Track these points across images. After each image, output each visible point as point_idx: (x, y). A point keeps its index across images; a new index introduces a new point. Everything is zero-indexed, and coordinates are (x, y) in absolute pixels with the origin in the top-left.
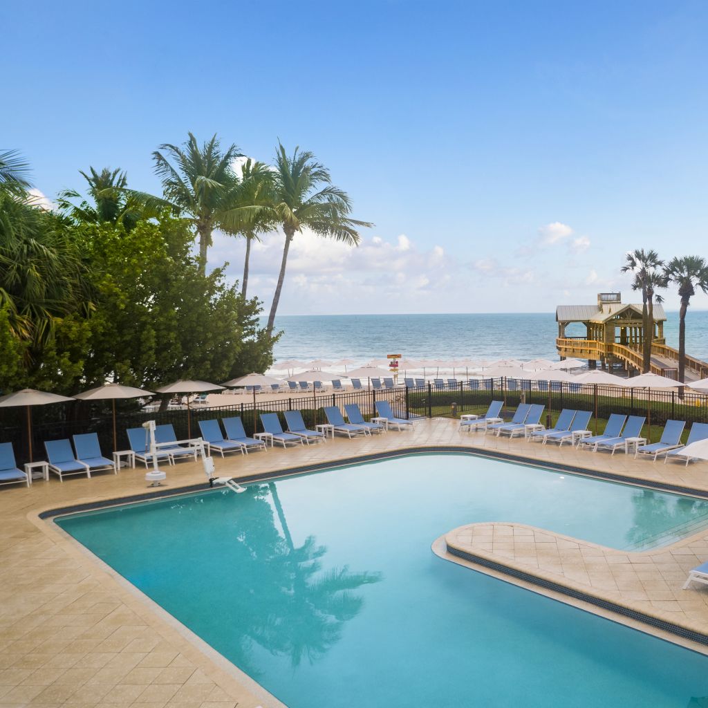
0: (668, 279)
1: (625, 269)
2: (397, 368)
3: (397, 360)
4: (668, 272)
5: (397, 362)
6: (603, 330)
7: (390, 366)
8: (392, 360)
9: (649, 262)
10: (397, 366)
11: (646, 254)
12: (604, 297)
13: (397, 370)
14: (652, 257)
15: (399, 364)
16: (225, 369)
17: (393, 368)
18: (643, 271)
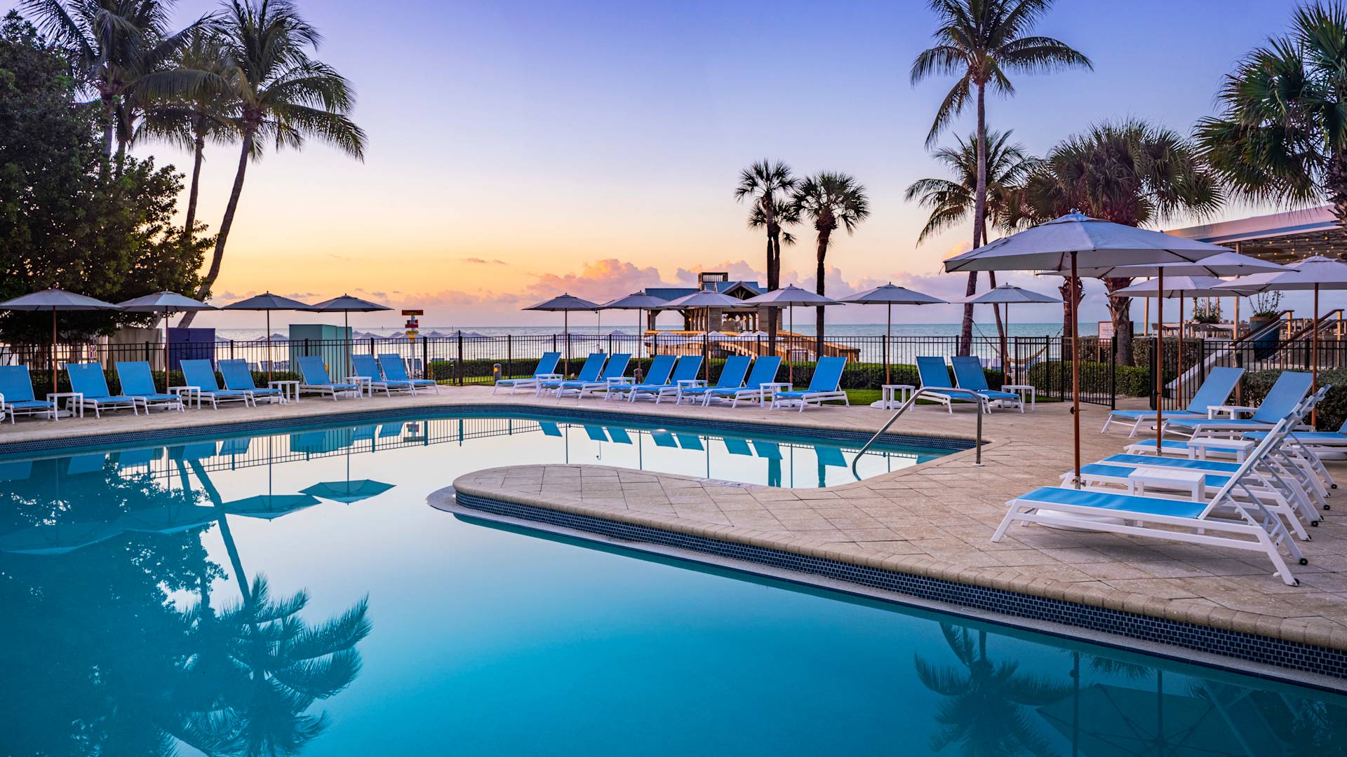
0: (799, 207)
1: (743, 191)
2: (416, 329)
3: (417, 317)
4: (800, 199)
5: (417, 321)
6: (707, 316)
7: (407, 326)
8: (409, 317)
9: (776, 182)
10: (417, 326)
11: (772, 170)
12: (706, 278)
13: (417, 332)
14: (780, 173)
15: (419, 324)
16: (112, 275)
17: (410, 329)
18: (768, 195)
